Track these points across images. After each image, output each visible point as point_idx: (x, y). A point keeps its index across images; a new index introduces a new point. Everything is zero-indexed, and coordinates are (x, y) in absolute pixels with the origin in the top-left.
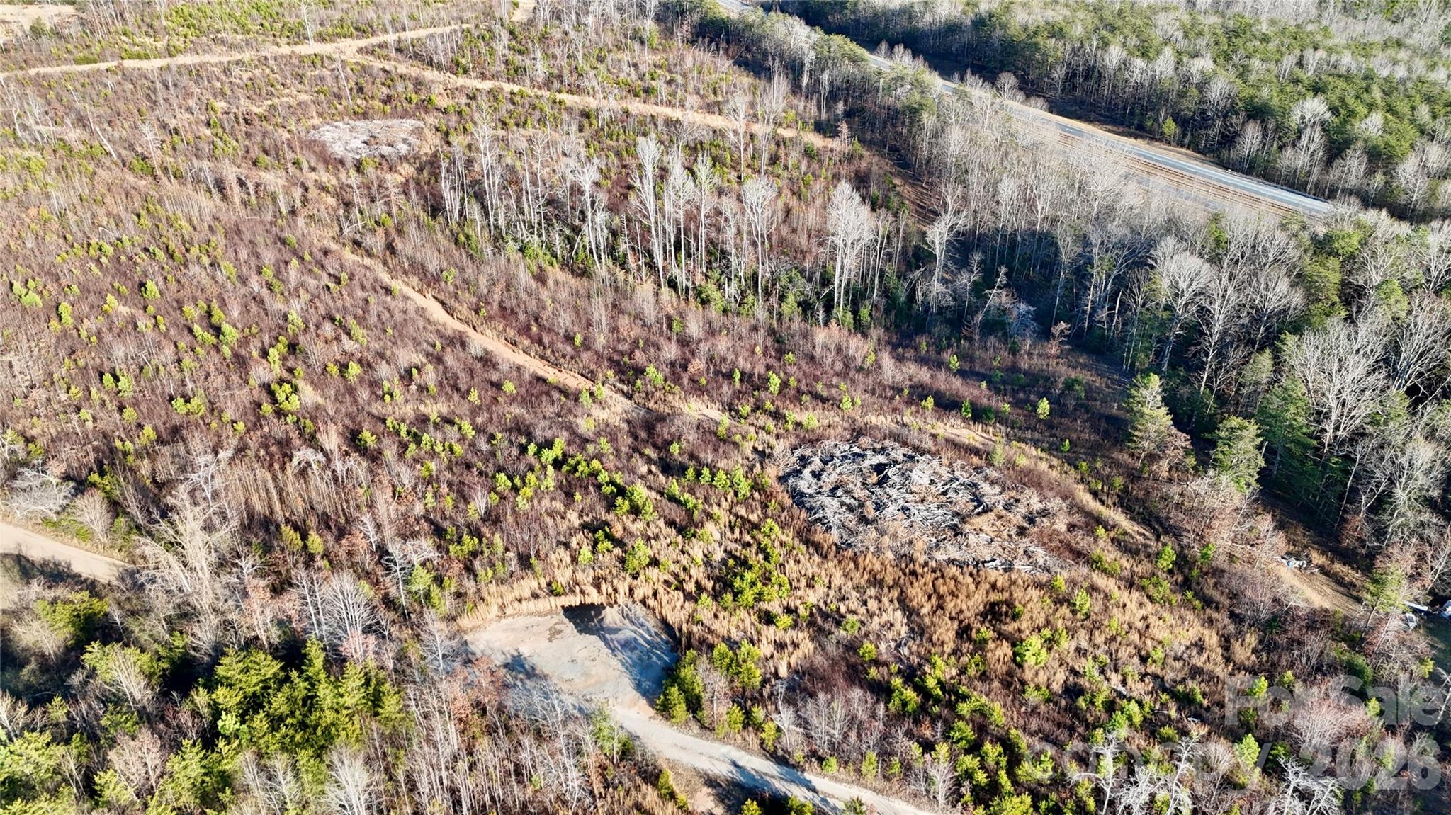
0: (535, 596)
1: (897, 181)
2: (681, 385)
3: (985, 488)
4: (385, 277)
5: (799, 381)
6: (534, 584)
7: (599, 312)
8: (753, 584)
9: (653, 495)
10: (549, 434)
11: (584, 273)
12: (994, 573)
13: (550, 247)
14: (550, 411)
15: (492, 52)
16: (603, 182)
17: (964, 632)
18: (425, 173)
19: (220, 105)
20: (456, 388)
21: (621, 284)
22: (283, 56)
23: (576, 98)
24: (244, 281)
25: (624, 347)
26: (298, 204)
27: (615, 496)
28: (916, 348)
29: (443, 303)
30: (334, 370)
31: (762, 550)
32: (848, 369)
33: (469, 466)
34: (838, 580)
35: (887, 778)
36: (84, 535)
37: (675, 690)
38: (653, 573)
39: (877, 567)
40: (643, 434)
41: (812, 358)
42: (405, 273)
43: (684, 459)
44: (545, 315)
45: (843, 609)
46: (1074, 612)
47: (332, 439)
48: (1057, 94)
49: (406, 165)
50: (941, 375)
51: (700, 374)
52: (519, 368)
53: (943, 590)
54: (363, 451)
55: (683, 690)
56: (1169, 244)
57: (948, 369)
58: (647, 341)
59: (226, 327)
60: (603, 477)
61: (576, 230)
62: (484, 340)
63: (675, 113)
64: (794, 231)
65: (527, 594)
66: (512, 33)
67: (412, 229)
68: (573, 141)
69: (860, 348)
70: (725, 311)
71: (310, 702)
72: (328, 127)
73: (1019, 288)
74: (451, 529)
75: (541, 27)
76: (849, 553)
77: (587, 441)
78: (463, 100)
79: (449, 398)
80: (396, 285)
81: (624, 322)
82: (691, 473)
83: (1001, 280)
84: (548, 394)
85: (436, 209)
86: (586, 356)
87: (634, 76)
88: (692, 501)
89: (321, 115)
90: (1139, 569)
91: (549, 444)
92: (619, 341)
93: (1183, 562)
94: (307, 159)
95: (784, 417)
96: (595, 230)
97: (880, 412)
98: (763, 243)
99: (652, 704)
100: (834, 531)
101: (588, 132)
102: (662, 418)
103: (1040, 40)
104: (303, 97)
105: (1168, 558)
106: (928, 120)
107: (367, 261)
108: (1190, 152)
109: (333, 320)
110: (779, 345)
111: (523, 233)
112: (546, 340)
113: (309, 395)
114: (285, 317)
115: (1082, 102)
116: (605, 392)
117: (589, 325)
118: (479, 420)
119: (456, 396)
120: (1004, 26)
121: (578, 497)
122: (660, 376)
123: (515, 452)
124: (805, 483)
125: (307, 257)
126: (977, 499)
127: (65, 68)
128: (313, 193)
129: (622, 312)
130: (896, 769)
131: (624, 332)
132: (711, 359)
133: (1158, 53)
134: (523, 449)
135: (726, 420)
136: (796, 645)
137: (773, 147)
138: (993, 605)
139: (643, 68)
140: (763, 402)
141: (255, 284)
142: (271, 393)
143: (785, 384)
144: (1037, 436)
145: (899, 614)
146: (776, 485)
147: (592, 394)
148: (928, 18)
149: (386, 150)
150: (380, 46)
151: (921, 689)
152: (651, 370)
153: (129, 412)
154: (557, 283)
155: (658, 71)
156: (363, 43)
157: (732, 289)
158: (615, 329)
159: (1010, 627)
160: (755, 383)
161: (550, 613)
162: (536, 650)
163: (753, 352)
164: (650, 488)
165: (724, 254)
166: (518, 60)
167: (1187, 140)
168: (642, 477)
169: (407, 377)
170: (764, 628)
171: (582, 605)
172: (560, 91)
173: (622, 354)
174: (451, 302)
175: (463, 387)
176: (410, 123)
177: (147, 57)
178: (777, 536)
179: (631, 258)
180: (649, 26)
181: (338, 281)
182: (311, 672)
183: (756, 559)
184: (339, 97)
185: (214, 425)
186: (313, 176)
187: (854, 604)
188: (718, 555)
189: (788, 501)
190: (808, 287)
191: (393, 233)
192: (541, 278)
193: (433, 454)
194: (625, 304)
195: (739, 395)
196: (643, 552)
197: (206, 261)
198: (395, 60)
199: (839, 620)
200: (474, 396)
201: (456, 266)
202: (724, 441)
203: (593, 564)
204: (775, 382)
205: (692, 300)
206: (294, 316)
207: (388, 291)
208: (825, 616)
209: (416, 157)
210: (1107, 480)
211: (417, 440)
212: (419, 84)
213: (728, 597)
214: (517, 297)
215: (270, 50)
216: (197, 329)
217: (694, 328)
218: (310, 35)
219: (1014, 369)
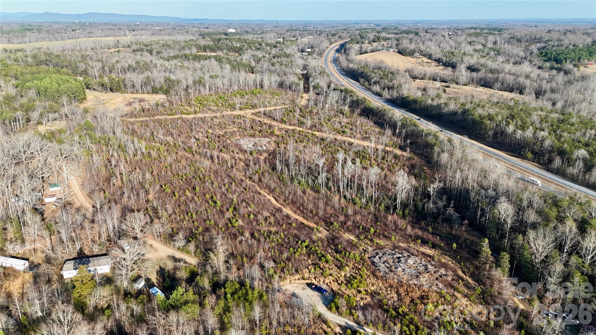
0: (299, 279)
1: (425, 168)
2: (344, 229)
3: (430, 266)
4: (258, 189)
5: (380, 231)
6: (299, 276)
7: (321, 205)
8: (357, 283)
9: (332, 258)
10: (304, 239)
11: (318, 192)
12: (425, 288)
13: (307, 183)
14: (305, 233)
15: (294, 116)
16: (326, 162)
17: (412, 301)
18: (271, 156)
19: (210, 131)
20: (279, 224)
21: (329, 196)
22: (229, 115)
23: (320, 133)
24: (220, 188)
25: (328, 216)
26: (234, 165)
27: (321, 257)
28: (420, 225)
29: (275, 198)
30: (246, 216)
31: (360, 275)
32: (396, 228)
33: (283, 245)
34: (381, 285)
35: (384, 330)
36: (188, 252)
37: (333, 304)
38: (330, 277)
39: (392, 282)
40: (331, 242)
41: (386, 224)
42: (264, 188)
43: (342, 249)
44: (305, 204)
45: (380, 292)
46: (445, 300)
47: (247, 234)
48: (490, 140)
49: (265, 153)
50: (426, 233)
51: (350, 226)
52: (297, 220)
53: (409, 290)
54: (255, 239)
55: (335, 304)
56: (503, 199)
57: (428, 232)
58: (335, 215)
59: (218, 202)
60: (319, 252)
61: (316, 178)
62: (287, 211)
63: (352, 140)
64: (387, 183)
65: (297, 278)
66: (301, 110)
67: (266, 174)
68: (317, 149)
69: (401, 223)
70: (361, 207)
71: (247, 294)
72: (242, 140)
73: (457, 209)
74: (278, 260)
75: (310, 108)
76: (385, 278)
77: (315, 242)
78: (284, 133)
79: (277, 227)
80: (262, 192)
81: (328, 208)
82: (343, 253)
83: (452, 205)
84: (304, 228)
85: (274, 168)
86: (316, 218)
87: (339, 127)
88: (343, 260)
89: (240, 135)
90: (469, 293)
91: (304, 242)
92: (326, 214)
93: (483, 293)
94: (236, 150)
95: (373, 241)
96: (322, 177)
97: (403, 242)
98: (375, 186)
99: (327, 307)
100: (382, 273)
101: (322, 146)
102: (337, 238)
103: (484, 121)
104: (235, 129)
105: (479, 290)
106: (436, 149)
107: (253, 184)
108: (537, 164)
109: (245, 201)
110: (376, 219)
111: (300, 178)
112: (305, 212)
113: (240, 222)
114: (232, 200)
115: (500, 143)
116: (321, 229)
117: (318, 208)
118: (285, 233)
119: (279, 226)
120: (472, 115)
121: (311, 256)
122: (338, 226)
123: (295, 243)
124: (376, 260)
125: (237, 182)
126: (426, 269)
127: (165, 117)
128: (238, 161)
129: (328, 205)
130: (387, 328)
131: (328, 210)
132: (354, 222)
133: (528, 128)
134: (297, 242)
135: (356, 240)
136: (366, 299)
137: (383, 154)
138: (422, 296)
139: (343, 124)
140: (368, 236)
141: (223, 189)
142: (230, 221)
143: (375, 231)
144: (451, 254)
145: (396, 295)
146: (367, 259)
147: (317, 229)
148: (446, 109)
149: (260, 148)
150: (258, 113)
151: (398, 313)
152: (335, 223)
153: (196, 223)
154: (309, 194)
155: (348, 125)
156: (253, 111)
157: (364, 200)
158: (325, 210)
159: (426, 301)
160: (366, 230)
161: (303, 284)
162: (298, 291)
163: (367, 221)
164: (331, 256)
165: (363, 189)
166: (302, 119)
167: (536, 160)
168: (329, 253)
169: (266, 219)
170: (358, 294)
171: (311, 283)
172: (315, 131)
173: (327, 218)
174: (277, 198)
175: (281, 223)
176: (267, 140)
177: (189, 114)
178: (365, 272)
179: (332, 188)
180: (346, 108)
181: (246, 190)
182: (247, 288)
183: (359, 277)
184: (246, 130)
185: (217, 228)
186: (237, 155)
187: (384, 291)
188: (348, 275)
189: (370, 264)
190: (389, 202)
191: (261, 176)
192: (304, 192)
193: (273, 241)
194: (329, 203)
195: (361, 233)
196: (328, 272)
197: (210, 181)
198: (263, 118)
199: (379, 294)
200: (284, 226)
201: (279, 187)
202: (354, 246)
203: (315, 273)
204: (372, 230)
205: (351, 203)
206: (235, 199)
207: (260, 194)
208: (375, 293)
209: (268, 151)
210: (468, 269)
211: (269, 237)
212: (270, 126)
213: (350, 285)
214: (297, 198)
215: (225, 113)
216: (210, 202)
217: (350, 212)
218: (237, 108)
219: (451, 234)
